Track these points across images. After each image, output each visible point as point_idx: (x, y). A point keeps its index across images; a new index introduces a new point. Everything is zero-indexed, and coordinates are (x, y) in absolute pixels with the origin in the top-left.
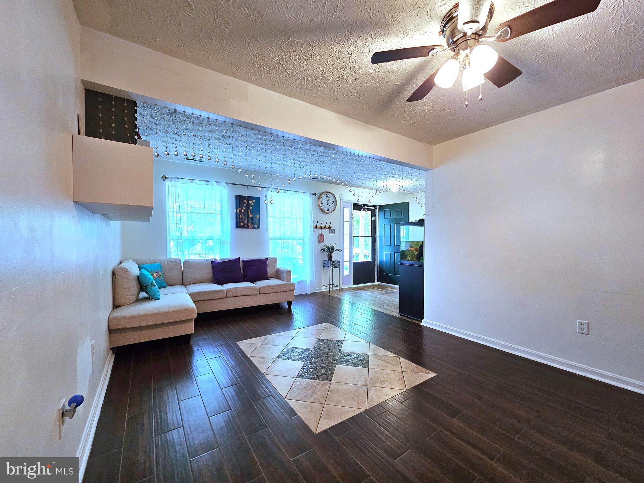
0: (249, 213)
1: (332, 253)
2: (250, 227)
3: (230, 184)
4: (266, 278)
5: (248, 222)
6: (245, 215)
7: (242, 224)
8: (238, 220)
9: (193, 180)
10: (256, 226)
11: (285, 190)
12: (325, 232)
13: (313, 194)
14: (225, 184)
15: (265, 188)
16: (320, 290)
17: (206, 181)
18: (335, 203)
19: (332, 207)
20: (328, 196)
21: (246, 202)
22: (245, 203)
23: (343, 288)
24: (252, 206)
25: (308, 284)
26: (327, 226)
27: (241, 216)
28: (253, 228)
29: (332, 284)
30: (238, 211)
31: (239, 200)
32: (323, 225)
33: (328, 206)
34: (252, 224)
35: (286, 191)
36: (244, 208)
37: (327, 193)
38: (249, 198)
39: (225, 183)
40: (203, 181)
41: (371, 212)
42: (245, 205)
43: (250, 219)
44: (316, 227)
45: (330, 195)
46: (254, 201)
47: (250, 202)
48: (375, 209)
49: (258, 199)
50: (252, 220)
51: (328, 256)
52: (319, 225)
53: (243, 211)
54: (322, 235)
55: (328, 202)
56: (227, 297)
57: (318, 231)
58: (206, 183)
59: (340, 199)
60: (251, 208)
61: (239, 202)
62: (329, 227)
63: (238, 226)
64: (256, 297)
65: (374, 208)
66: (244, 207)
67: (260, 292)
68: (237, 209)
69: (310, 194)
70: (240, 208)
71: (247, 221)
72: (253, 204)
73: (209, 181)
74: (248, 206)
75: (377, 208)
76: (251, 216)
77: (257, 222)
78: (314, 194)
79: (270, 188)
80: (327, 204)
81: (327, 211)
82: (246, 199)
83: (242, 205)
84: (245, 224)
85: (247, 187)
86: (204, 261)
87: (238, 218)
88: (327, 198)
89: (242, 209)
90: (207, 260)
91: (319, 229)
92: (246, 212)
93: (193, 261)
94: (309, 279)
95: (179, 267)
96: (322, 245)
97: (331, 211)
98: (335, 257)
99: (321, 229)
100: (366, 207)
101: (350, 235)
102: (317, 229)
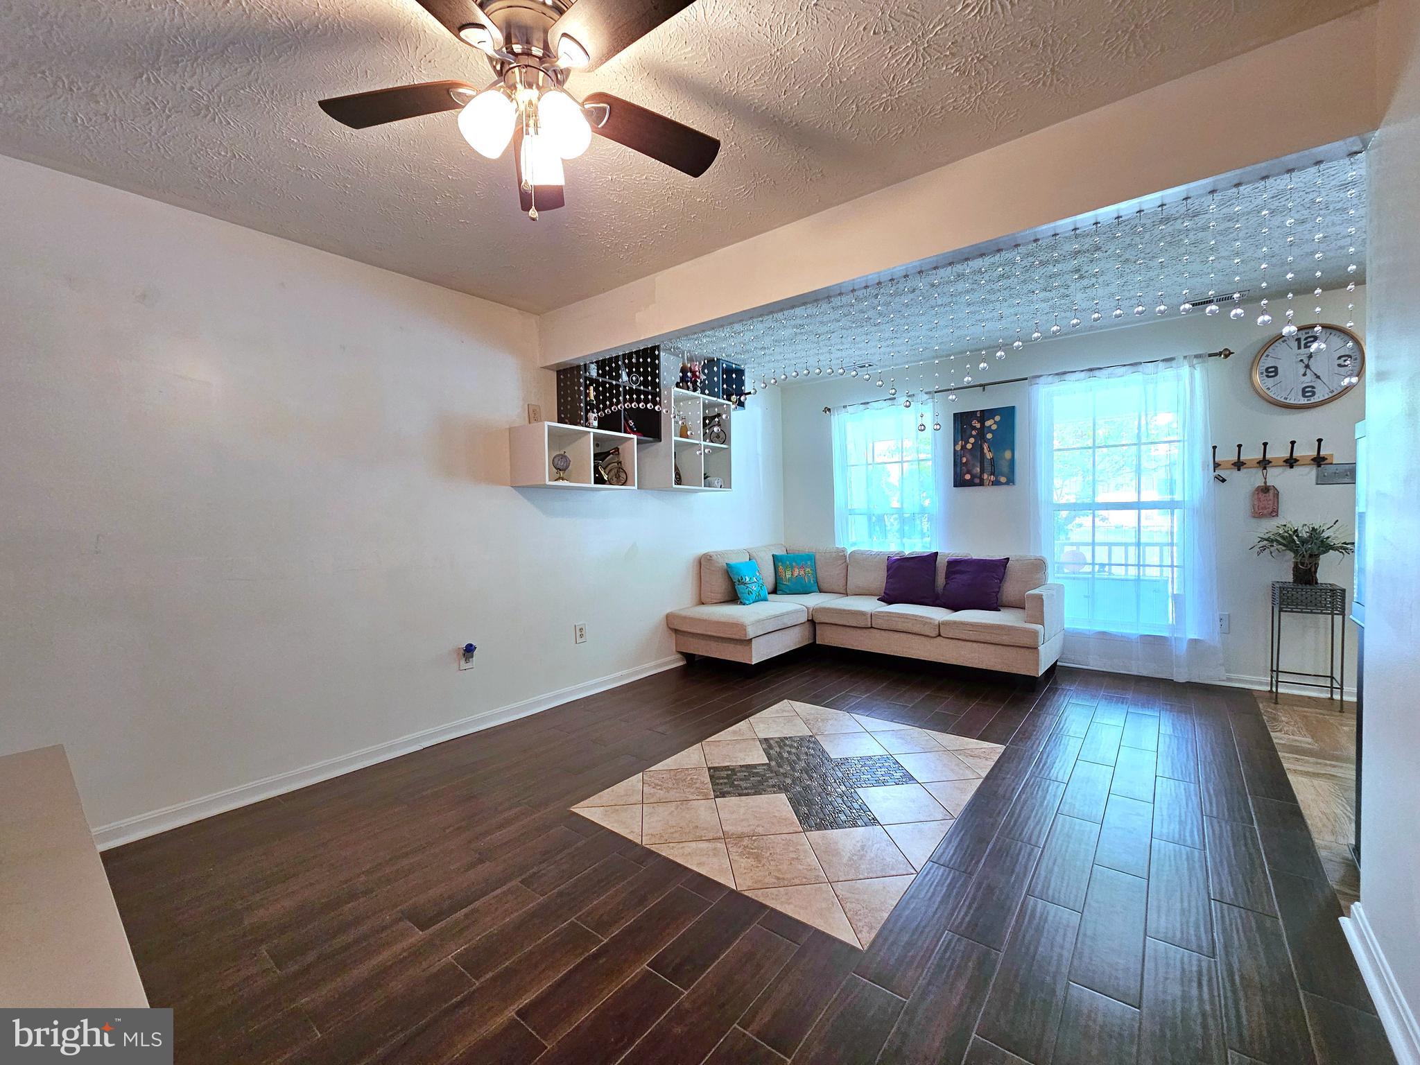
0: (986, 450)
1: (1317, 556)
2: (986, 482)
3: (936, 392)
4: (990, 606)
5: (982, 471)
6: (974, 456)
7: (968, 477)
8: (958, 469)
9: (868, 403)
10: (1003, 479)
11: (1091, 370)
12: (1295, 478)
13: (1211, 355)
14: (926, 396)
15: (1026, 379)
16: (1261, 683)
17: (889, 400)
18: (1354, 358)
19: (1334, 378)
20: (1308, 343)
21: (978, 425)
22: (974, 428)
24: (990, 430)
26: (1305, 451)
27: (964, 460)
28: (996, 483)
30: (958, 448)
31: (961, 423)
32: (1278, 452)
33: (1309, 377)
34: (992, 473)
35: (1097, 373)
36: (972, 440)
37: (1302, 335)
38: (985, 415)
39: (926, 393)
40: (885, 401)
42: (974, 433)
43: (987, 465)
44: (1240, 464)
45: (1322, 335)
46: (998, 418)
47: (988, 423)
49: (1008, 414)
50: (993, 466)
51: (1298, 565)
52: (1252, 454)
53: (969, 446)
54: (1265, 489)
55: (1307, 366)
56: (872, 627)
57: (1251, 479)
58: (889, 403)
60: (989, 436)
61: (961, 427)
62: (1319, 461)
63: (959, 482)
64: (932, 640)
66: (972, 436)
68: (955, 444)
69: (1199, 357)
70: (962, 440)
71: (979, 469)
72: (994, 427)
73: (892, 399)
74: (982, 433)
76: (989, 455)
77: (1005, 469)
78: (1220, 354)
79: (1041, 376)
80: (1304, 375)
81: (1304, 401)
82: (976, 418)
83: (968, 433)
84: (973, 476)
85: (984, 389)
86: (878, 554)
87: (959, 465)
88: (1303, 350)
89: (967, 442)
90: (884, 554)
91: (1254, 471)
92: (978, 448)
93: (862, 553)
94: (1192, 635)
95: (840, 562)
96: (1270, 526)
97: (1327, 397)
98: (1328, 571)
99: (1265, 468)
102: (1240, 470)
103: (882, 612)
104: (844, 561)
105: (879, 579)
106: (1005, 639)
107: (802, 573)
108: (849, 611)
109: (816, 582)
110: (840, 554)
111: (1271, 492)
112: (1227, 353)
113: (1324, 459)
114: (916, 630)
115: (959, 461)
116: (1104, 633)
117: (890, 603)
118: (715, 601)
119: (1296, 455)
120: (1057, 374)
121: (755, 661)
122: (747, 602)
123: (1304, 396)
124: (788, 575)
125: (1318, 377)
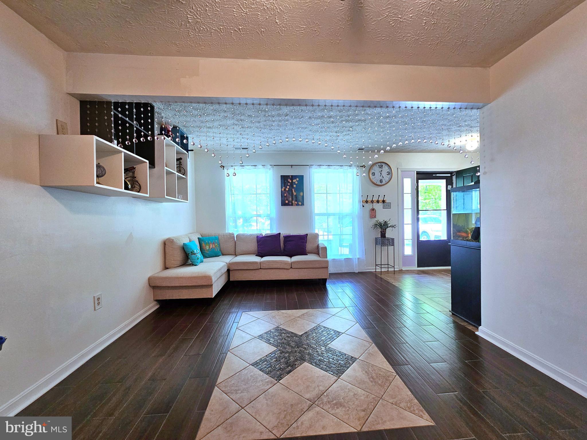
0: (293, 192)
1: (386, 229)
2: (294, 204)
3: (274, 165)
4: (304, 253)
5: (292, 200)
6: (289, 194)
7: (287, 202)
8: (283, 198)
9: (243, 166)
10: (300, 203)
11: (329, 166)
12: (378, 207)
13: (361, 166)
14: (270, 167)
15: (308, 165)
16: (373, 269)
17: (254, 166)
18: (390, 173)
19: (386, 178)
20: (381, 167)
21: (290, 181)
22: (289, 182)
23: (403, 269)
24: (295, 184)
25: (356, 262)
26: (381, 199)
27: (285, 195)
28: (298, 205)
29: (388, 264)
30: (283, 190)
31: (284, 179)
32: (375, 199)
33: (381, 177)
34: (296, 201)
35: (330, 167)
36: (288, 187)
37: (379, 164)
38: (293, 177)
39: (270, 165)
40: (252, 166)
41: (445, 180)
42: (289, 184)
43: (294, 199)
44: (367, 202)
45: (384, 165)
46: (298, 179)
47: (294, 181)
48: (452, 176)
49: (301, 178)
50: (296, 198)
51: (381, 232)
52: (370, 199)
53: (287, 189)
54: (373, 209)
55: (381, 174)
56: (260, 268)
57: (369, 206)
58: (254, 167)
59: (398, 169)
60: (295, 186)
61: (283, 181)
62: (384, 201)
63: (284, 204)
64: (287, 271)
65: (449, 175)
66: (288, 185)
67: (292, 266)
68: (282, 188)
69: (358, 166)
70: (284, 187)
72: (296, 183)
73: (256, 166)
74: (292, 184)
75: (454, 175)
76: (295, 194)
77: (301, 199)
78: (363, 166)
79: (313, 165)
80: (380, 176)
81: (380, 184)
82: (290, 178)
83: (287, 184)
84: (289, 202)
85: (292, 167)
86: (251, 235)
87: (283, 197)
88: (380, 169)
89: (286, 188)
90: (254, 235)
91: (370, 203)
92: (290, 190)
93: (243, 235)
94: (358, 257)
95: (232, 240)
96: (374, 221)
97: (385, 183)
98: (389, 233)
99: (373, 203)
100: (438, 175)
101: (412, 209)
102: (367, 203)
103: (265, 261)
104: (233, 239)
105: (253, 246)
106: (318, 266)
107: (214, 246)
109: (220, 250)
110: (231, 236)
111: (375, 210)
112: (364, 166)
114: (282, 267)
115: (283, 195)
116: (334, 259)
117: (262, 257)
118: (176, 266)
119: (379, 200)
120: (318, 165)
121: (213, 296)
122: (197, 264)
123: (380, 182)
124: (207, 248)
125: (383, 177)
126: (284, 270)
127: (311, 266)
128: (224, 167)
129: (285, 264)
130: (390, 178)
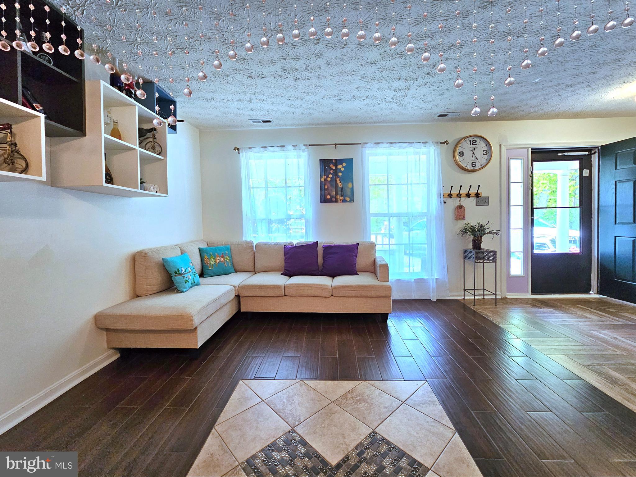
0: (338, 182)
1: (481, 237)
2: (339, 200)
3: (310, 145)
4: (353, 272)
5: (337, 194)
6: (332, 185)
7: (328, 197)
8: (323, 192)
9: (266, 147)
10: (348, 199)
11: (391, 143)
12: (469, 204)
13: (441, 143)
14: (304, 147)
15: (360, 144)
16: (459, 296)
17: (281, 146)
18: (488, 152)
19: (482, 159)
20: (474, 143)
21: (334, 168)
22: (332, 169)
23: (508, 297)
24: (341, 172)
25: (433, 285)
26: (473, 191)
27: (326, 187)
28: (344, 201)
29: (484, 289)
30: (323, 180)
31: (324, 165)
32: (464, 191)
33: (474, 158)
34: (342, 195)
35: (394, 145)
36: (330, 176)
37: (471, 139)
38: (337, 162)
39: (304, 145)
40: (278, 147)
41: (578, 161)
42: (331, 172)
43: (339, 191)
44: (450, 196)
45: (478, 140)
46: (344, 164)
47: (339, 167)
48: (590, 155)
49: (350, 162)
50: (342, 191)
51: (474, 241)
52: (455, 192)
53: (329, 179)
54: (461, 207)
55: (473, 153)
56: (285, 295)
57: (453, 203)
58: (281, 148)
59: (500, 145)
60: (340, 174)
61: (323, 167)
62: (477, 195)
63: (324, 200)
64: (327, 300)
65: (587, 153)
66: (331, 173)
67: (333, 292)
68: (321, 177)
69: (437, 143)
70: (325, 175)
71: (335, 193)
72: (343, 169)
73: (284, 146)
74: (336, 172)
75: (595, 153)
76: (340, 185)
77: (349, 193)
78: (444, 143)
79: (368, 143)
80: (472, 157)
81: (472, 168)
82: (333, 163)
83: (328, 171)
84: (332, 197)
85: (336, 148)
86: (276, 244)
87: (323, 190)
88: (472, 146)
89: (328, 177)
90: (280, 244)
91: (455, 198)
92: (334, 180)
93: (265, 244)
94: (436, 278)
95: (249, 251)
96: (461, 224)
97: (480, 167)
98: (487, 243)
99: (460, 197)
100: (566, 154)
101: (524, 205)
102: (451, 198)
103: (292, 284)
104: (252, 250)
105: (279, 260)
106: (373, 293)
107: (222, 259)
108: (267, 286)
109: (233, 265)
110: (249, 245)
111: (463, 208)
112: (446, 143)
113: (479, 194)
114: (316, 293)
115: (323, 187)
116: (399, 280)
117: (290, 276)
118: (151, 292)
119: (470, 192)
120: (375, 143)
121: (199, 345)
122: (184, 290)
123: (472, 166)
124: (212, 262)
125: (477, 159)
126: (321, 299)
127: (363, 294)
128: (238, 149)
129: (322, 290)
130: (488, 160)
